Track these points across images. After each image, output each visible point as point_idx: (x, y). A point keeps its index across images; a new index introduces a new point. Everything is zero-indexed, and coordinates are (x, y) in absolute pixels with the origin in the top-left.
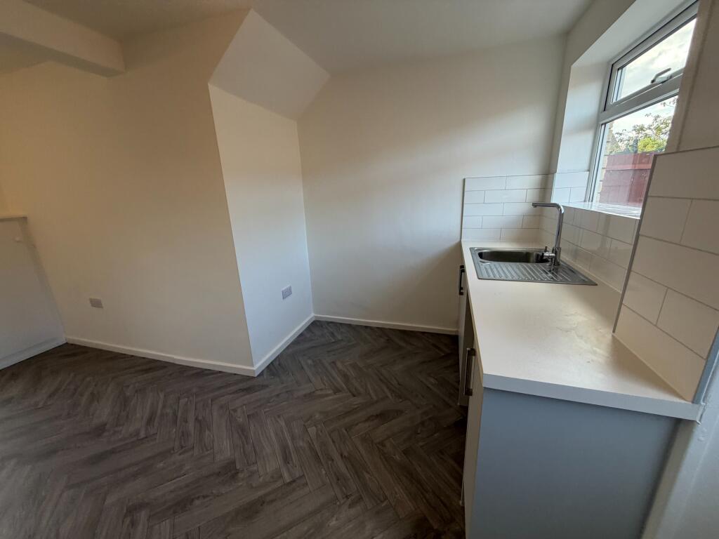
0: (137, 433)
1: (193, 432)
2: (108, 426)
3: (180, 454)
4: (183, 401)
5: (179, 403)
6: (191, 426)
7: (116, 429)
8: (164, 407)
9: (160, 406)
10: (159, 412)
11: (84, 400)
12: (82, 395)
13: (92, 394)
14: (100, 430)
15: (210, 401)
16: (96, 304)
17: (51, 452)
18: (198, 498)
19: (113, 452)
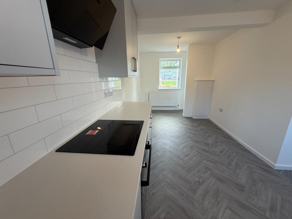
0: (216, 152)
1: (233, 165)
2: (209, 145)
3: (226, 168)
4: (234, 154)
5: (232, 154)
6: (233, 163)
7: (212, 147)
8: (227, 151)
9: (226, 150)
10: (225, 151)
11: (207, 135)
12: (207, 134)
13: (209, 135)
14: (207, 145)
15: (245, 161)
16: (221, 110)
17: (196, 142)
18: (226, 183)
19: (208, 152)
